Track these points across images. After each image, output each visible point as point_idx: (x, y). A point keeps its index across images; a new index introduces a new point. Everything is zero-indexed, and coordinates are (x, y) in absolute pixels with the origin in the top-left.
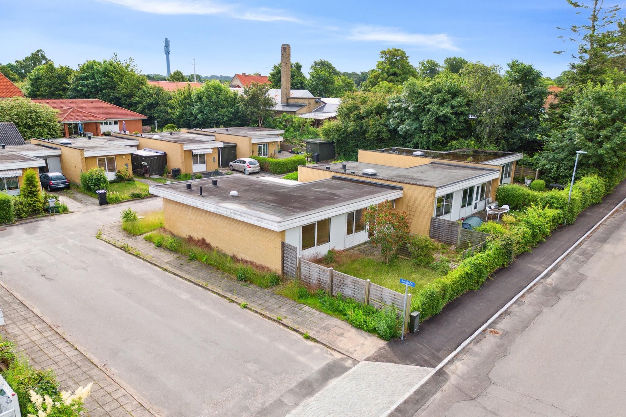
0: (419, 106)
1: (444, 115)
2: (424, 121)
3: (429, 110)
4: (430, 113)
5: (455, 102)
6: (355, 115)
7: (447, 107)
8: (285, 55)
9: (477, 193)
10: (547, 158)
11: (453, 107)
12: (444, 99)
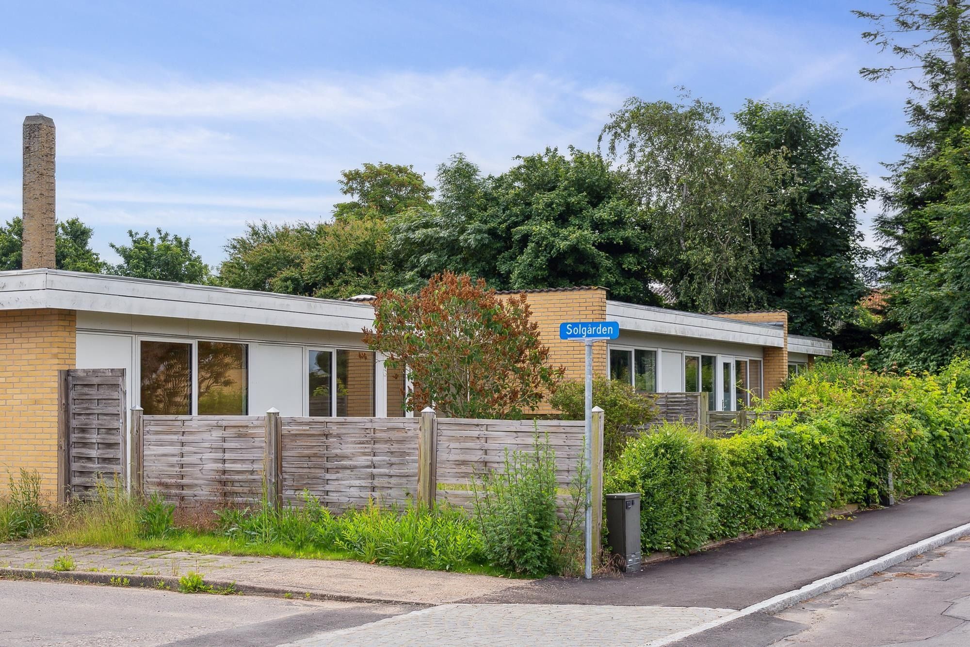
0: (492, 232)
1: (574, 249)
2: (516, 272)
3: (525, 239)
4: (531, 245)
5: (603, 213)
6: (286, 280)
7: (580, 227)
8: (35, 147)
9: (727, 390)
10: (903, 344)
11: (597, 225)
12: (568, 205)
